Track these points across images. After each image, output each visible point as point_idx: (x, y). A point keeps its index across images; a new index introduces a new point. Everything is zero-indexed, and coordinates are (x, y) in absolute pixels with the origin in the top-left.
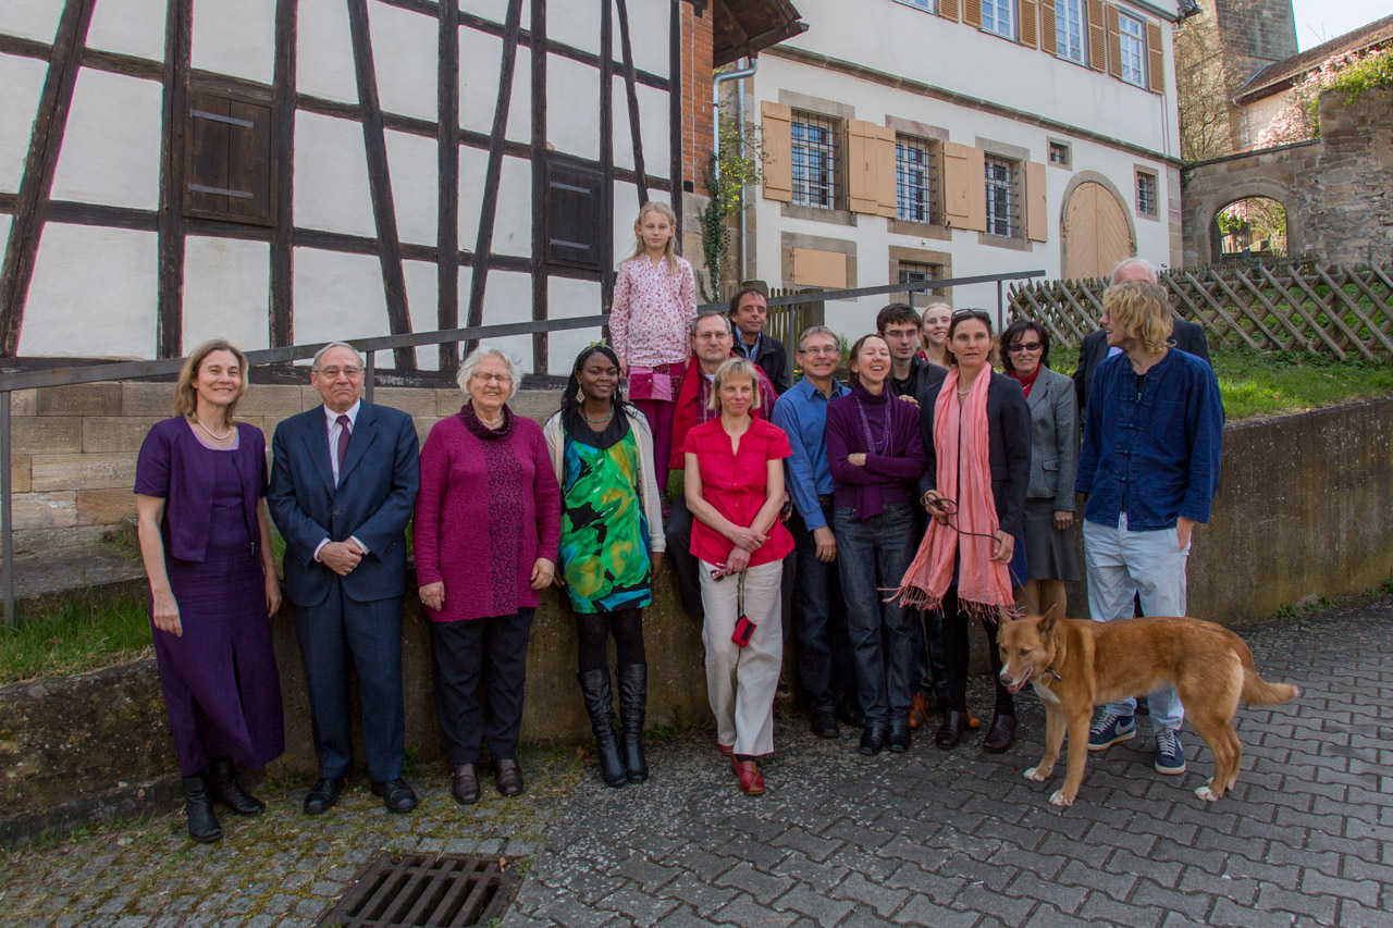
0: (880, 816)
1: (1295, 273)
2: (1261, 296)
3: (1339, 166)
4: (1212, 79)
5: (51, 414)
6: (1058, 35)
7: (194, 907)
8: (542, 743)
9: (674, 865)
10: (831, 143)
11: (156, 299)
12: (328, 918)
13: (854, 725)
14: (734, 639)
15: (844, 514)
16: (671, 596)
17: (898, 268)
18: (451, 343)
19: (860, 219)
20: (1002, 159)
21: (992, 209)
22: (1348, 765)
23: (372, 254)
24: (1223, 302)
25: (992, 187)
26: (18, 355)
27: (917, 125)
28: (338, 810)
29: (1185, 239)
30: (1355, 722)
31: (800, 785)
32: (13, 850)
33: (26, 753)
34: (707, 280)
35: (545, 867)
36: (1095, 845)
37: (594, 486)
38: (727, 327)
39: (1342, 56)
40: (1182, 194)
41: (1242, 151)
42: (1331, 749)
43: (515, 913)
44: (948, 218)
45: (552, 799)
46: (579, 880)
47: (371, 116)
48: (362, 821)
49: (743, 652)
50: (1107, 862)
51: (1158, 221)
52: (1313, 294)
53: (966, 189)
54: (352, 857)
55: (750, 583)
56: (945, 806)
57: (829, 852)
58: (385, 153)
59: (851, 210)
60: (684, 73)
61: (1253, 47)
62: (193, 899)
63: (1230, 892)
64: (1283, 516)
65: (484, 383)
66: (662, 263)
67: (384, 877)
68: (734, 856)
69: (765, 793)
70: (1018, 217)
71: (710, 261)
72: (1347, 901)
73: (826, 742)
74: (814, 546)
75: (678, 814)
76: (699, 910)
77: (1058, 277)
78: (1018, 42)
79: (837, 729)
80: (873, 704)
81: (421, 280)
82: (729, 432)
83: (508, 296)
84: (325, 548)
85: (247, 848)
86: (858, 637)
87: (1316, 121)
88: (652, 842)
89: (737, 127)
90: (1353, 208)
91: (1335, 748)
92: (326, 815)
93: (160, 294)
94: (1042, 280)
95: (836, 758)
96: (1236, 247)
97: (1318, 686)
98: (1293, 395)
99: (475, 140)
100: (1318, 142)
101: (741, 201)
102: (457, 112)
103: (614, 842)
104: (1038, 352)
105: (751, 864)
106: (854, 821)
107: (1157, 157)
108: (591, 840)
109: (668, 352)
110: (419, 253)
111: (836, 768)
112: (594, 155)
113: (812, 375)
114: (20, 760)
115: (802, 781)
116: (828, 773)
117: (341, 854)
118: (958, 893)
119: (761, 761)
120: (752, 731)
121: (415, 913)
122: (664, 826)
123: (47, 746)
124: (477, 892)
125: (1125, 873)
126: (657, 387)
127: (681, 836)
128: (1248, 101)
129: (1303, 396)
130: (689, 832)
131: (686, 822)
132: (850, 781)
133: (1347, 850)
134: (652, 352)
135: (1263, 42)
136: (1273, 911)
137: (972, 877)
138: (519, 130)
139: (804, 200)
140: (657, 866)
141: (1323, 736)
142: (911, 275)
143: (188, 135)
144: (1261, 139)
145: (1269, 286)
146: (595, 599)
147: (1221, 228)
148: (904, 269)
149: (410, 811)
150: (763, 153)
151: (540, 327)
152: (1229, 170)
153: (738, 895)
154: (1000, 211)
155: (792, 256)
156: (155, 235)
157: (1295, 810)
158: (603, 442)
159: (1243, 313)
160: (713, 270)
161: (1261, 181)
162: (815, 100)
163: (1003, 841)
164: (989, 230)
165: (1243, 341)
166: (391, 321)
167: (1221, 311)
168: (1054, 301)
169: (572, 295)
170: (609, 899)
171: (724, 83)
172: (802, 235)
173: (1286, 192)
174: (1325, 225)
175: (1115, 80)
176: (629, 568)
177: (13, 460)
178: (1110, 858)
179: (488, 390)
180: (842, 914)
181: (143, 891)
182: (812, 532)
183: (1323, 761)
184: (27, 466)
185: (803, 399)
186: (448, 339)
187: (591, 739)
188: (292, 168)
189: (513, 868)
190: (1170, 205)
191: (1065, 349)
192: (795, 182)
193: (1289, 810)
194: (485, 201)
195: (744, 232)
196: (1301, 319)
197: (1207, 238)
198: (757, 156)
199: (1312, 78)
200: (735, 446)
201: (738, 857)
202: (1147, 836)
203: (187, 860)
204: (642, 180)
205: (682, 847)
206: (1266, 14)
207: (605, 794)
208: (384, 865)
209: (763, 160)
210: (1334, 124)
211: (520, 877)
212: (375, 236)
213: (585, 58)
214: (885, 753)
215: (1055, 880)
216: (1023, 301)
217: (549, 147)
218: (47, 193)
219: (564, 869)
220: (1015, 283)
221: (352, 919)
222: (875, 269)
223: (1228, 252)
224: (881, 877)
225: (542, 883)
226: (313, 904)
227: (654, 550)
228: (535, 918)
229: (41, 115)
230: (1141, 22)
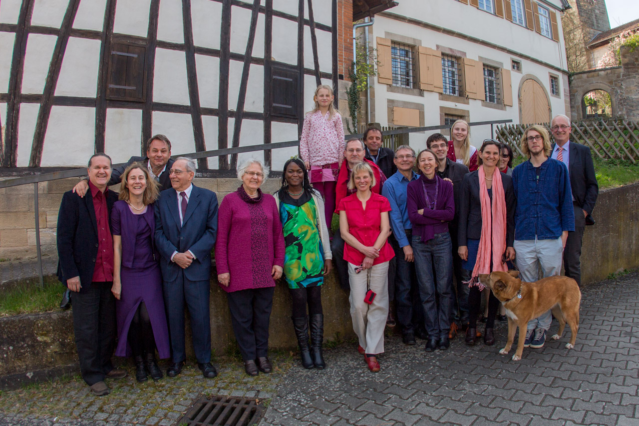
0: (434, 378)
1: (615, 124)
2: (603, 134)
3: (629, 78)
4: (578, 37)
5: (53, 192)
6: (512, 13)
7: (125, 411)
8: (273, 349)
9: (338, 403)
10: (411, 57)
11: (94, 138)
12: (181, 420)
13: (423, 339)
14: (365, 301)
15: (416, 239)
16: (334, 280)
17: (445, 117)
18: (224, 155)
19: (425, 93)
20: (491, 67)
21: (487, 90)
22: (630, 340)
23: (188, 113)
24: (588, 136)
25: (487, 80)
26: (41, 166)
27: (451, 49)
28: (181, 375)
29: (571, 107)
30: (634, 322)
31: (397, 367)
32: (53, 382)
33: (53, 342)
34: (351, 122)
35: (277, 403)
36: (529, 383)
37: (295, 224)
38: (362, 146)
39: (627, 32)
40: (569, 87)
41: (592, 69)
42: (625, 334)
43: (264, 422)
44: (467, 94)
45: (279, 374)
46: (293, 409)
47: (189, 49)
48: (192, 381)
49: (370, 306)
50: (533, 390)
51: (560, 98)
52: (622, 134)
53: (475, 80)
54: (189, 396)
55: (373, 273)
56: (464, 372)
57: (410, 395)
58: (195, 65)
59: (421, 89)
60: (339, 24)
61: (593, 25)
62: (124, 408)
63: (581, 397)
64: (612, 234)
65: (251, 176)
66: (327, 115)
67: (204, 405)
68: (366, 398)
69: (380, 370)
70: (499, 94)
71: (352, 114)
72: (625, 394)
73: (409, 347)
74: (404, 255)
75: (339, 381)
76: (350, 421)
77: (518, 123)
78: (495, 15)
79: (415, 341)
80: (432, 329)
81: (210, 124)
82: (361, 200)
83: (252, 132)
84: (175, 255)
85: (144, 389)
86: (424, 298)
87: (620, 58)
88: (327, 393)
89: (365, 49)
90: (636, 97)
91: (626, 333)
92: (176, 377)
93: (96, 136)
94: (511, 124)
95: (414, 354)
96: (592, 112)
97: (622, 308)
98: (616, 179)
99: (237, 57)
100: (620, 67)
101: (367, 84)
102: (229, 44)
103: (309, 393)
104: (507, 159)
105: (374, 401)
106: (422, 381)
107: (558, 69)
108: (298, 392)
109: (329, 158)
110: (210, 112)
111: (414, 358)
112: (295, 63)
113: (401, 169)
114: (51, 345)
115: (398, 365)
116: (410, 361)
117: (185, 394)
118: (468, 408)
119: (378, 357)
120: (374, 343)
121: (219, 420)
122: (332, 386)
123: (60, 340)
124: (246, 413)
125: (540, 394)
126: (324, 175)
127: (341, 390)
128: (594, 47)
129: (620, 180)
130: (344, 388)
131: (343, 384)
132: (421, 364)
133: (626, 374)
134: (321, 158)
135: (597, 23)
136: (597, 402)
137: (474, 401)
138: (258, 52)
139: (398, 84)
140: (329, 403)
141: (622, 329)
142: (450, 120)
143: (110, 63)
144: (599, 65)
145: (606, 130)
146: (298, 281)
147: (586, 103)
148: (447, 118)
149: (213, 378)
150: (378, 62)
151: (268, 147)
152: (588, 77)
153: (368, 414)
154: (491, 91)
155: (393, 111)
156: (94, 109)
157: (609, 360)
158: (298, 203)
159: (596, 141)
160: (354, 118)
161: (600, 83)
162: (402, 37)
163: (489, 385)
164: (486, 100)
165: (596, 154)
166: (196, 145)
167: (587, 140)
168: (517, 134)
169: (283, 131)
170: (308, 417)
171: (358, 29)
172: (398, 101)
173: (610, 88)
174: (625, 104)
175: (538, 34)
176: (314, 266)
177: (39, 214)
178: (534, 388)
179: (252, 180)
180: (415, 420)
181: (104, 403)
182: (402, 248)
183: (621, 339)
184: (45, 216)
185: (398, 182)
186: (223, 154)
187: (296, 348)
188: (153, 74)
189: (262, 403)
190: (565, 92)
191: (522, 157)
192: (393, 75)
193: (607, 361)
194: (241, 86)
195: (369, 99)
196: (618, 145)
197: (580, 107)
198: (375, 63)
199: (617, 40)
200: (364, 206)
201: (367, 399)
202: (550, 377)
203: (120, 392)
204: (318, 74)
205: (341, 395)
206: (597, 11)
207: (304, 372)
208: (204, 400)
209: (377, 65)
210: (626, 60)
211: (265, 407)
212: (189, 105)
213: (291, 18)
214: (437, 350)
215: (510, 400)
216: (503, 134)
217: (272, 59)
218: (53, 93)
219: (286, 404)
220: (499, 125)
221: (191, 421)
222: (433, 118)
223: (589, 114)
224: (434, 404)
225: (276, 410)
226: (175, 414)
227: (326, 259)
228: (273, 424)
229: (53, 59)
230: (547, 10)
